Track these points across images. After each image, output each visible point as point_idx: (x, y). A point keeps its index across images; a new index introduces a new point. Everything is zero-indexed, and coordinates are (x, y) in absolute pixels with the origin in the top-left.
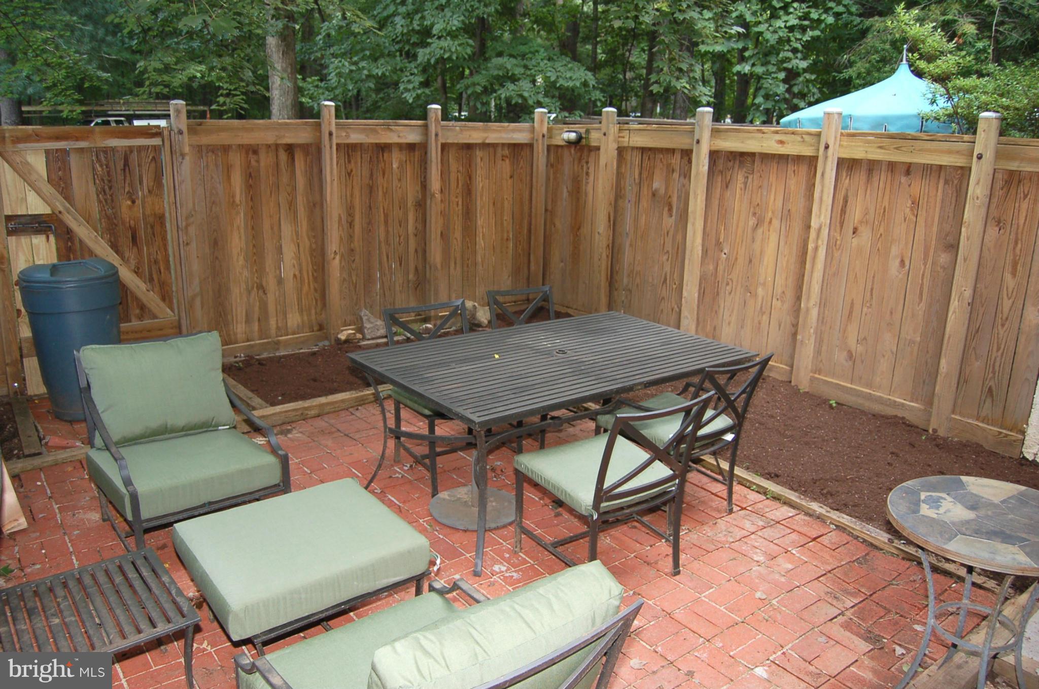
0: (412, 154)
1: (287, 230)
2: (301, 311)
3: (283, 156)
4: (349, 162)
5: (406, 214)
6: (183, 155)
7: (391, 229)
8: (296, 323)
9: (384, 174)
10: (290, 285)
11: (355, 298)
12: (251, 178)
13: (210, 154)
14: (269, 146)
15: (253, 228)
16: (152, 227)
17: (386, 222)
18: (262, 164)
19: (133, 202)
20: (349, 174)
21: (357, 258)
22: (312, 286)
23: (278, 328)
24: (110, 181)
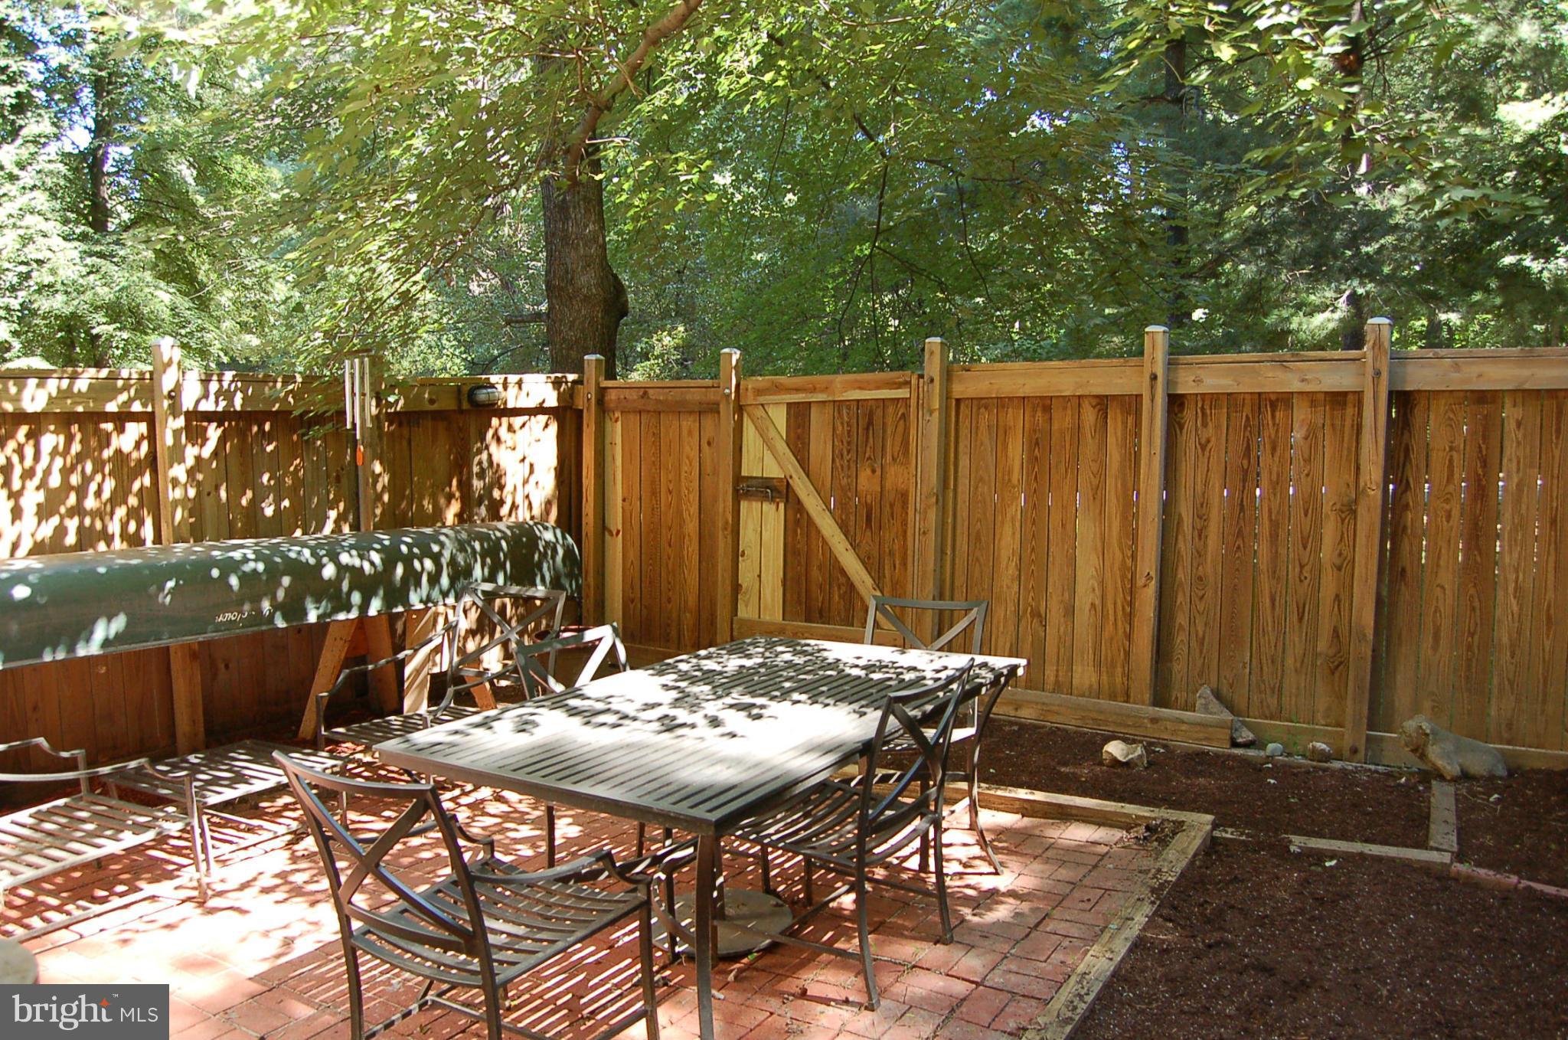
0: (1338, 413)
1: (1085, 528)
2: (1098, 664)
3: (1089, 415)
4: (1205, 425)
5: (1318, 524)
6: (931, 413)
7: (1282, 551)
8: (1087, 683)
9: (1274, 449)
10: (1084, 617)
11: (1199, 663)
12: (1037, 443)
13: (982, 410)
14: (1067, 399)
15: (1034, 523)
16: (892, 506)
17: (1274, 537)
18: (1055, 427)
19: (874, 471)
20: (1203, 448)
21: (1209, 594)
22: (1120, 631)
23: (1057, 682)
24: (849, 443)
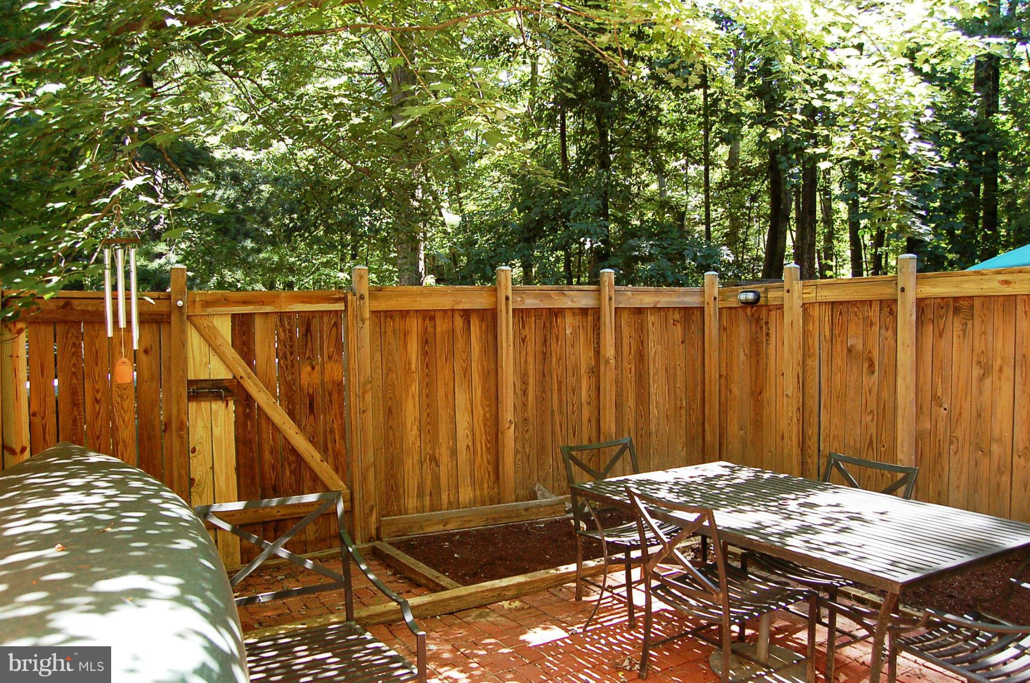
0: (585, 319)
1: (461, 398)
2: (473, 484)
3: (459, 322)
4: (524, 327)
5: (579, 381)
6: (363, 321)
7: (564, 398)
8: (467, 497)
9: (557, 340)
10: (463, 456)
11: (528, 471)
12: (426, 341)
13: (389, 319)
14: (445, 311)
15: (427, 396)
16: (330, 394)
17: (560, 390)
18: (438, 330)
19: (313, 368)
20: (524, 341)
21: (531, 428)
22: (485, 460)
23: (450, 503)
24: (291, 347)
